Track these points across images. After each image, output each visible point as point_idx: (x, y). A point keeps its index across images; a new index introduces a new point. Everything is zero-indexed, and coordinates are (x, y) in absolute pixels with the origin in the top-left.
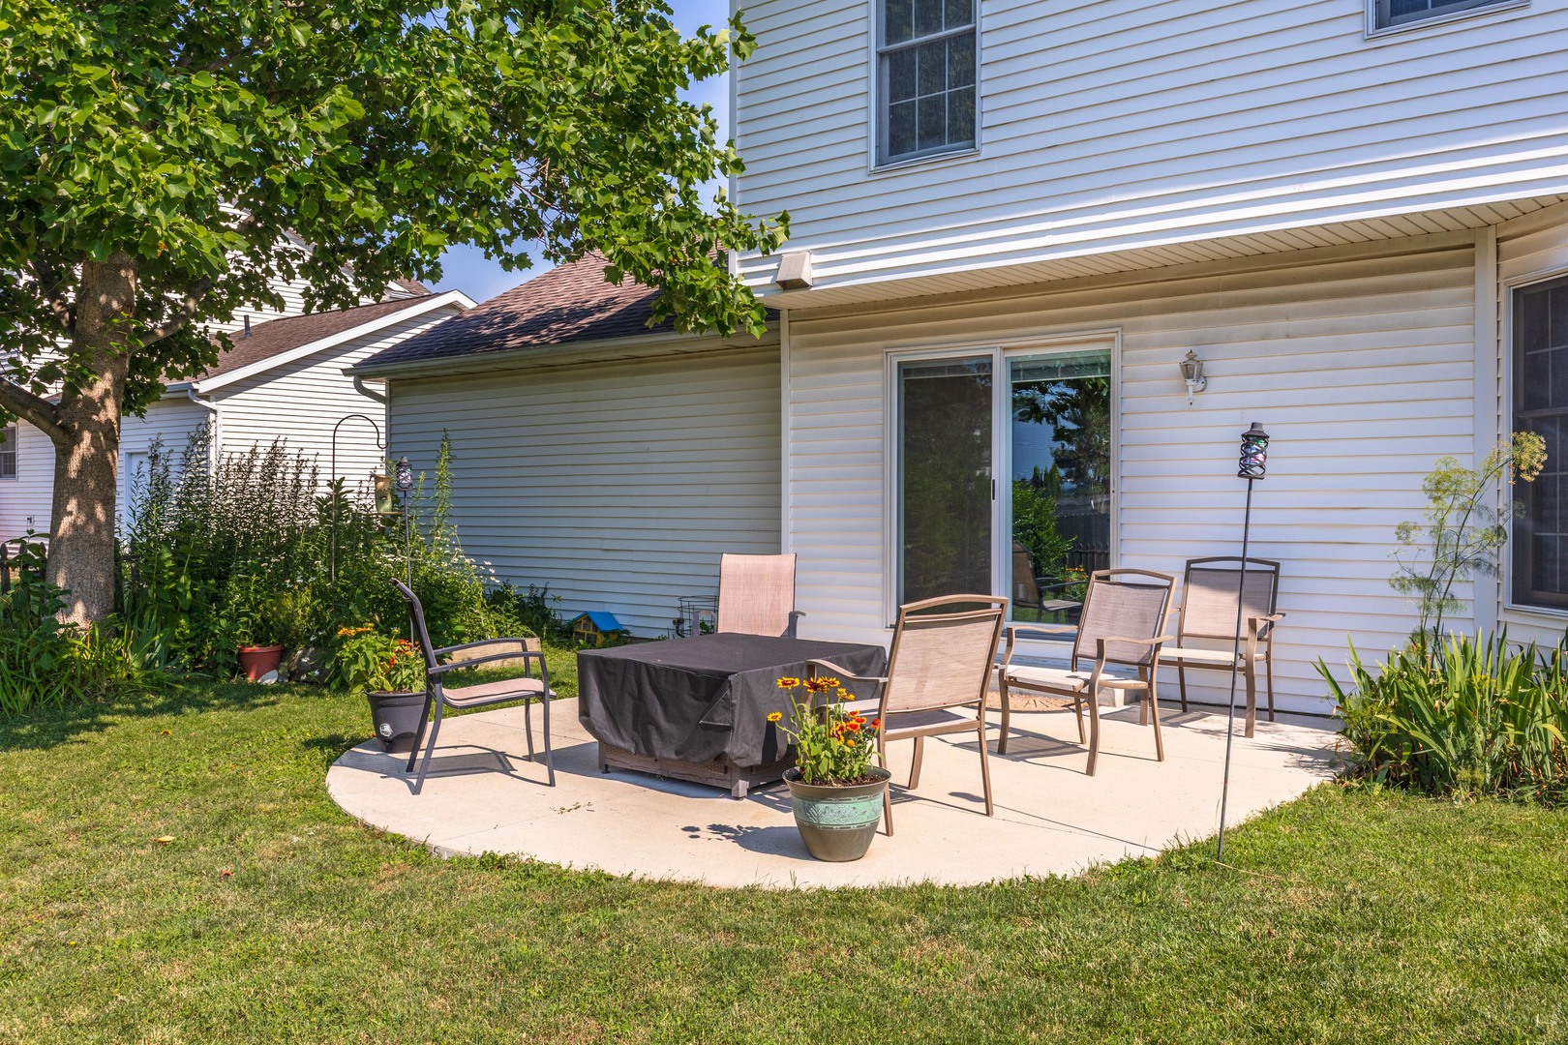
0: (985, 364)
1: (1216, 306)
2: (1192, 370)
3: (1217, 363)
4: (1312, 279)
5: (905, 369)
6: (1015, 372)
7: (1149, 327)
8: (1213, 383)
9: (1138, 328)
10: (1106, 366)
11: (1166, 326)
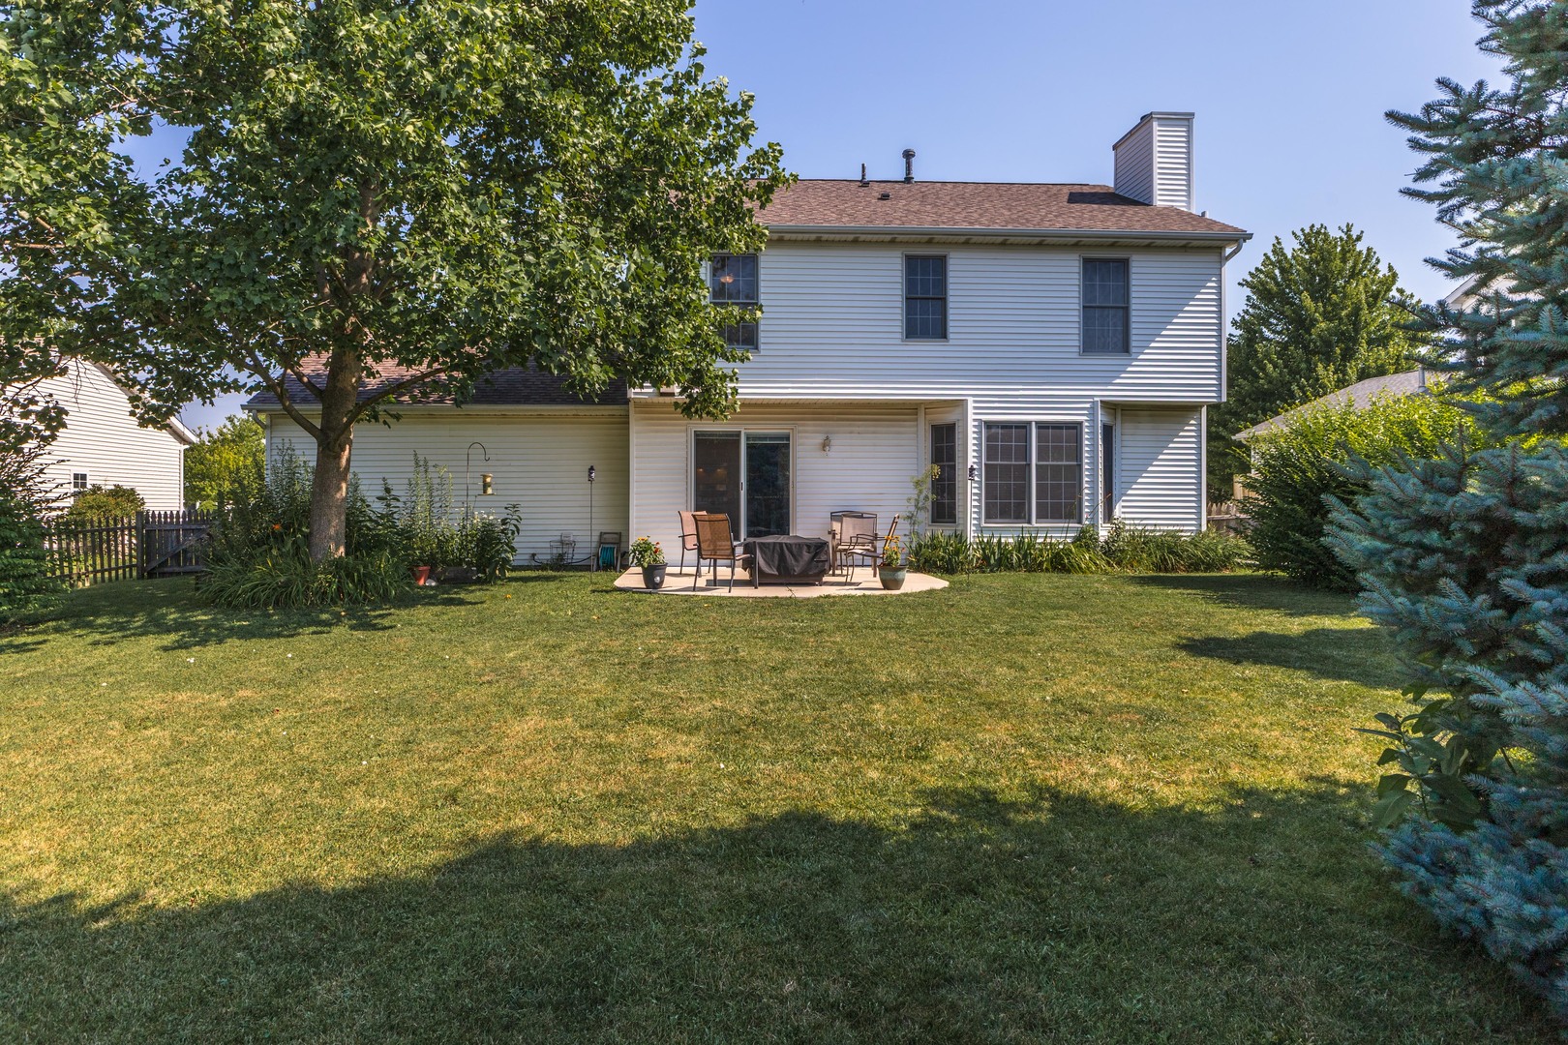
0: (738, 434)
1: (833, 420)
2: (825, 445)
3: (836, 441)
4: (867, 414)
5: (697, 434)
6: (748, 439)
7: (808, 425)
8: (833, 448)
9: (803, 425)
10: (788, 439)
11: (814, 426)
